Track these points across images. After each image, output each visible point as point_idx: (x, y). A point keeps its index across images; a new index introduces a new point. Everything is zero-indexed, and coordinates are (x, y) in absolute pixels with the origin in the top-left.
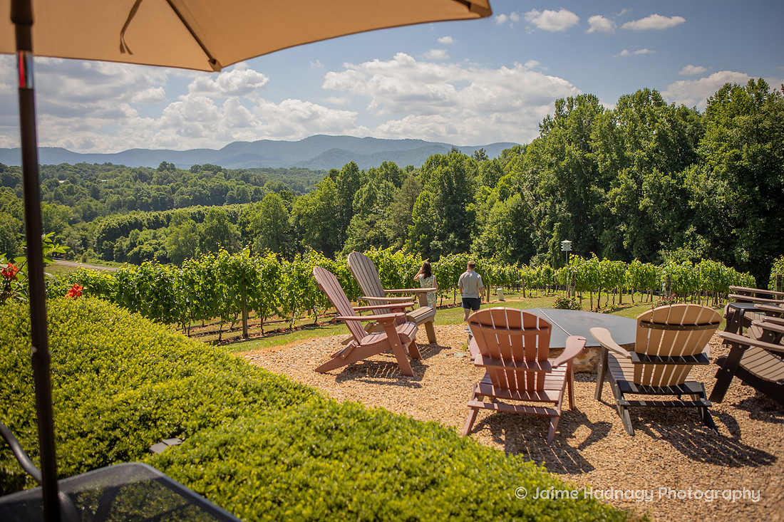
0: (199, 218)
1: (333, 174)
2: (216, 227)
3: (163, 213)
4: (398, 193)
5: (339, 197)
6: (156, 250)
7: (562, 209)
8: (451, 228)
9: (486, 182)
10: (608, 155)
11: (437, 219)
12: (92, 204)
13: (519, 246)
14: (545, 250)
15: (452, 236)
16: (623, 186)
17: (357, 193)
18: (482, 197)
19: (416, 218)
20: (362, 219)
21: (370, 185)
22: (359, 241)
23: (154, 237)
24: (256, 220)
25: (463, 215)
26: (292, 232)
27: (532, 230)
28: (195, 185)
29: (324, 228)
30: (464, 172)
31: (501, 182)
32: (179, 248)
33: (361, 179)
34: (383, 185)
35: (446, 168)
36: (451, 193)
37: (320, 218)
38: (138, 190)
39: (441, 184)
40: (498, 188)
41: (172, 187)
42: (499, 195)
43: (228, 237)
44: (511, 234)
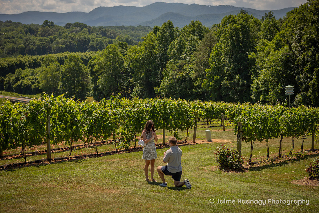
0: (61, 61)
1: (156, 30)
2: (73, 68)
3: (40, 57)
4: (200, 44)
5: (159, 47)
6: (33, 83)
8: (236, 71)
9: (266, 37)
11: (227, 64)
15: (237, 77)
17: (171, 44)
18: (261, 48)
19: (212, 63)
20: (174, 64)
21: (181, 38)
22: (172, 79)
23: (33, 74)
24: (100, 63)
25: (246, 62)
26: (126, 72)
27: (297, 74)
29: (147, 70)
30: (249, 28)
31: (277, 36)
32: (48, 82)
33: (175, 34)
34: (189, 39)
35: (235, 25)
36: (238, 45)
37: (145, 62)
38: (27, 40)
39: (231, 37)
40: (274, 41)
41: (51, 39)
42: (274, 46)
43: (82, 75)
44: (282, 76)
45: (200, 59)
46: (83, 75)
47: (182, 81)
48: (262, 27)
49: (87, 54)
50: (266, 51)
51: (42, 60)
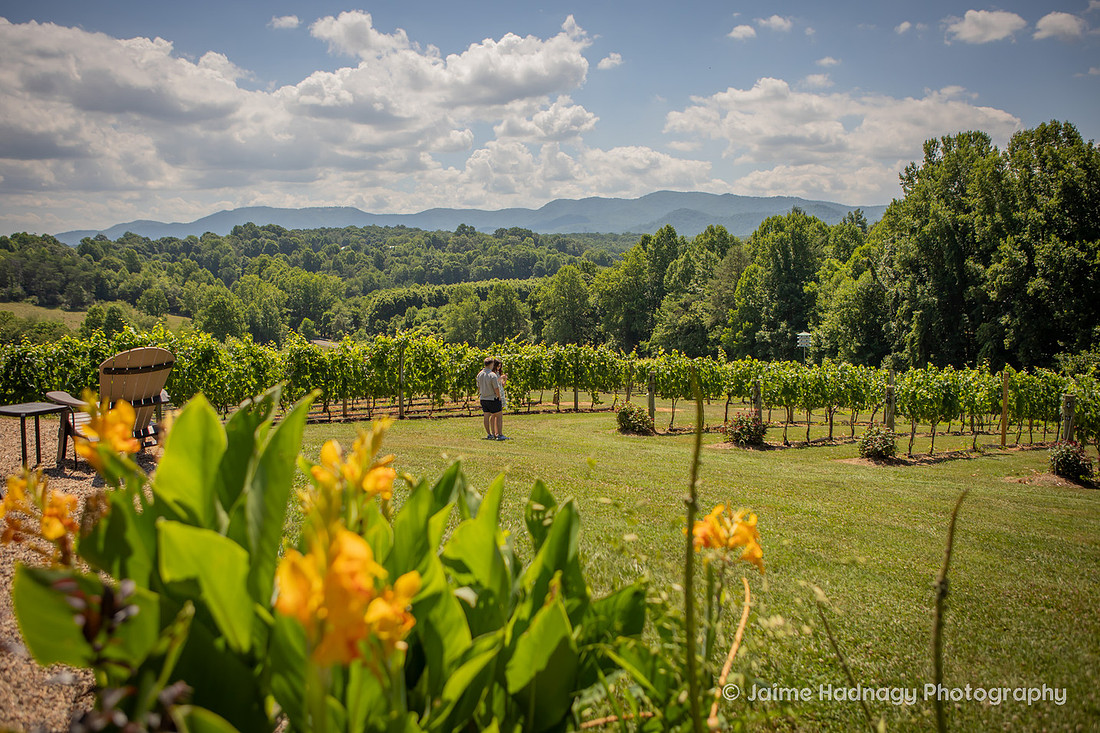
0: (483, 295)
1: (645, 240)
2: (502, 306)
3: (448, 287)
4: (721, 267)
5: (650, 271)
7: (926, 292)
8: (783, 314)
9: (837, 254)
10: (988, 217)
11: (767, 302)
12: (374, 276)
13: (869, 340)
14: (901, 348)
15: (783, 325)
16: (1005, 261)
17: (670, 266)
18: (826, 274)
19: (739, 300)
20: (675, 300)
21: (688, 256)
22: (670, 327)
23: (434, 317)
24: (547, 298)
25: (801, 297)
26: (592, 315)
27: (885, 320)
28: (496, 253)
29: (629, 310)
30: (806, 239)
31: (856, 254)
32: (458, 331)
33: (679, 248)
34: (703, 256)
35: (781, 234)
36: (787, 267)
37: (624, 297)
38: (428, 259)
39: (774, 255)
40: (850, 263)
41: (468, 255)
42: (851, 272)
43: (516, 318)
44: (860, 324)
45: (720, 291)
46: (519, 318)
47: (689, 331)
48: (832, 238)
49: (529, 282)
50: (834, 279)
51: (451, 293)
